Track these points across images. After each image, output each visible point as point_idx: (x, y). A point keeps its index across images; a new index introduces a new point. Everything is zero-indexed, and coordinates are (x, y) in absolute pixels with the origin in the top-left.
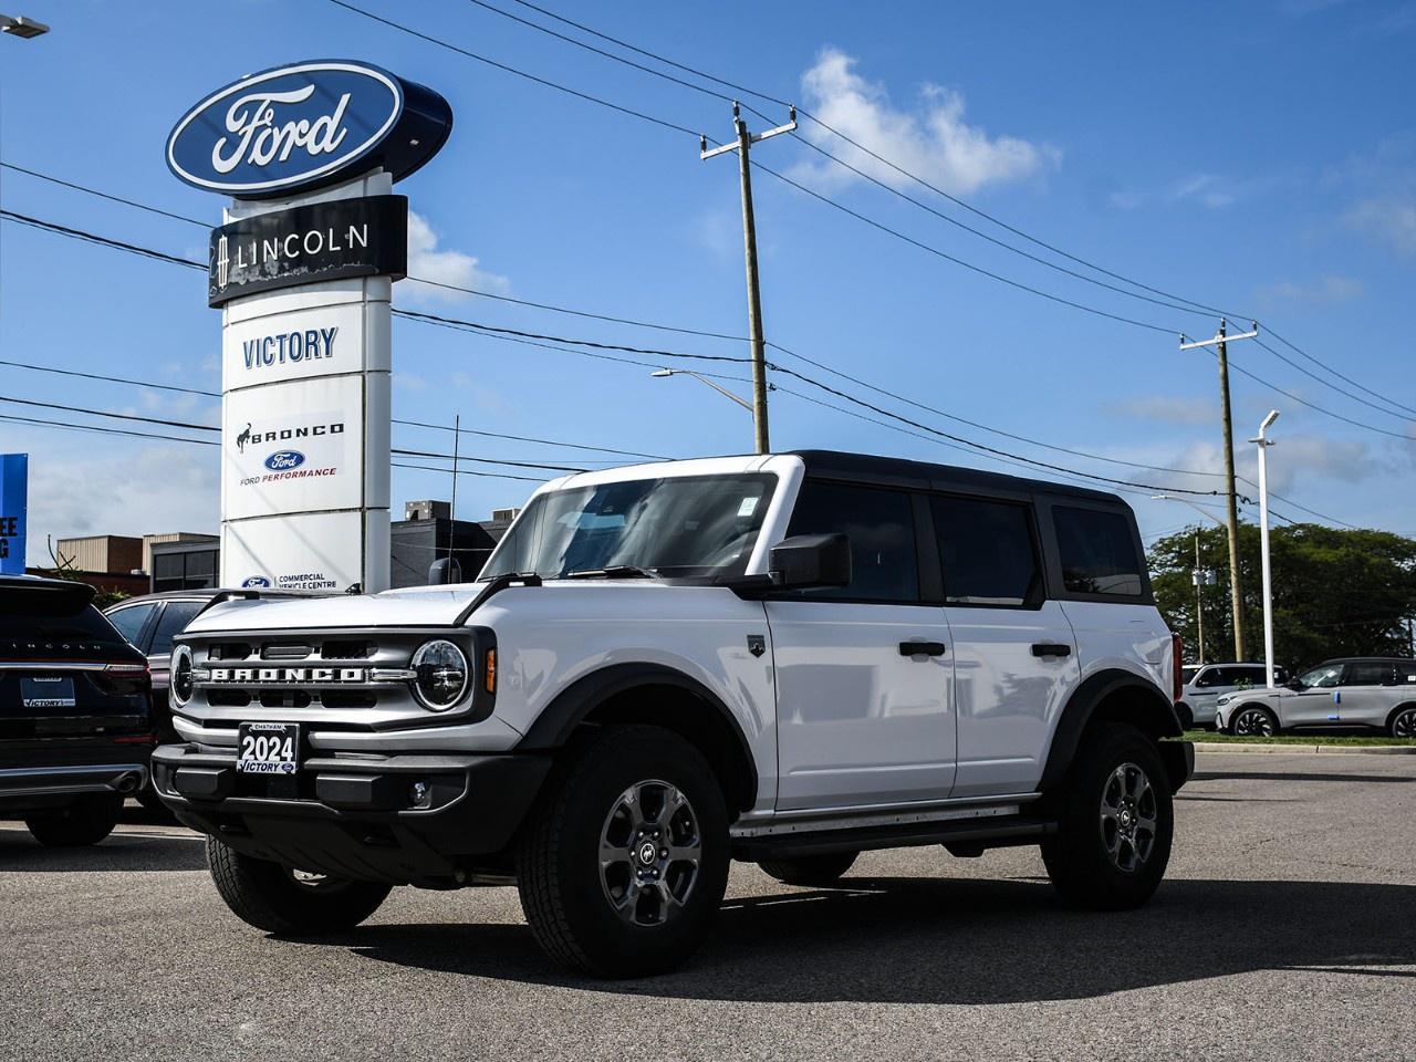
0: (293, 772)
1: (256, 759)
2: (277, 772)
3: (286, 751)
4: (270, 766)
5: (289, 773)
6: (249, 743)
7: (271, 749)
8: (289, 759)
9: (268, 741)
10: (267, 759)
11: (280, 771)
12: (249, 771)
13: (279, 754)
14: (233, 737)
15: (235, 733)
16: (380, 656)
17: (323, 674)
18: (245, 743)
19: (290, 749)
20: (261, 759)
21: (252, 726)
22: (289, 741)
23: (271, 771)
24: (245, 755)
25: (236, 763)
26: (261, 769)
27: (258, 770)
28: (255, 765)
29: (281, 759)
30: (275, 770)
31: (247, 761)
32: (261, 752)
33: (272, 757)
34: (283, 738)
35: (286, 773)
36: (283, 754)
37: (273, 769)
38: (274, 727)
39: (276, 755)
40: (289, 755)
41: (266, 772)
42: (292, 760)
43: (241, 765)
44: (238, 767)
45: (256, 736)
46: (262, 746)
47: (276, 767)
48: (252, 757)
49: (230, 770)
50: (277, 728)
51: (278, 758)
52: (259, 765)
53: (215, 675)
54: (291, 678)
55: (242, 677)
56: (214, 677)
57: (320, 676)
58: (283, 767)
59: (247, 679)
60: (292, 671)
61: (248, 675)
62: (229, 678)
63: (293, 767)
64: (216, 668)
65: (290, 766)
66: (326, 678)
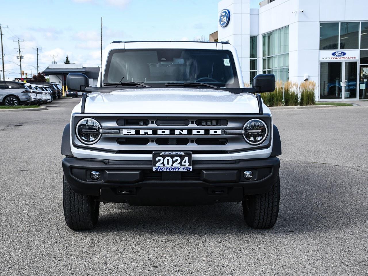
0: (191, 170)
1: (164, 166)
3: (185, 162)
4: (175, 169)
5: (189, 171)
6: (160, 160)
7: (173, 162)
8: (187, 166)
9: (172, 159)
10: (172, 165)
11: (181, 170)
12: (161, 171)
13: (180, 163)
14: (150, 157)
15: (151, 156)
16: (230, 125)
17: (199, 132)
18: (157, 159)
19: (187, 161)
20: (168, 166)
21: (161, 153)
22: (186, 159)
23: (175, 170)
24: (158, 165)
25: (152, 168)
26: (169, 170)
27: (166, 170)
28: (164, 168)
29: (182, 165)
30: (178, 170)
31: (159, 167)
32: (168, 163)
33: (176, 165)
34: (182, 157)
35: (186, 171)
36: (183, 163)
37: (177, 170)
38: (176, 153)
39: (178, 164)
40: (187, 164)
41: (172, 171)
42: (189, 166)
43: (156, 169)
44: (154, 170)
45: (164, 157)
46: (168, 161)
47: (178, 169)
48: (162, 165)
49: (143, 171)
50: (178, 153)
51: (179, 165)
52: (167, 168)
53: (125, 132)
54: (179, 134)
55: (145, 133)
56: (124, 133)
57: (197, 133)
58: (183, 169)
59: (149, 133)
60: (179, 131)
61: (150, 132)
62: (135, 133)
63: (190, 169)
64: (125, 129)
65: (188, 168)
66: (201, 133)
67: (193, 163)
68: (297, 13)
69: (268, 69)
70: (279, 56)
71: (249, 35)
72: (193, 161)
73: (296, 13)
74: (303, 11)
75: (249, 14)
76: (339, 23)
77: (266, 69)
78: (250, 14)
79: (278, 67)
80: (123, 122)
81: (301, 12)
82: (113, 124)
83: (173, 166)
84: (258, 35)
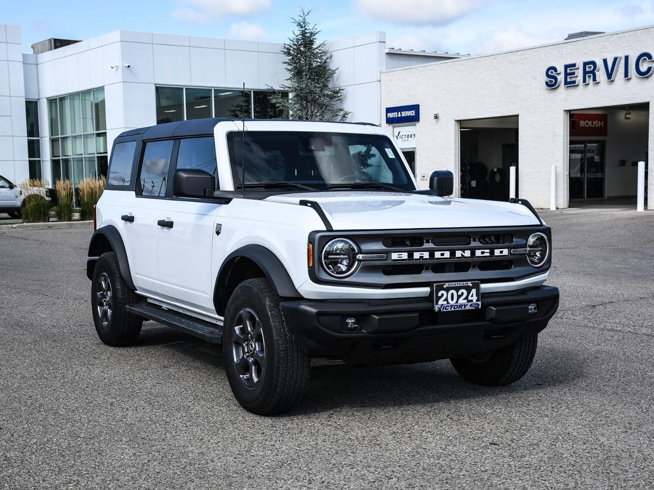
0: (480, 307)
1: (448, 303)
2: (466, 308)
3: (472, 296)
4: (461, 306)
5: (477, 308)
6: (442, 295)
7: (459, 297)
8: (474, 301)
9: (457, 293)
10: (457, 302)
11: (468, 307)
12: (444, 310)
13: (466, 298)
17: (483, 253)
18: (440, 294)
19: (475, 295)
20: (452, 303)
21: (445, 285)
22: (474, 291)
23: (461, 308)
24: (441, 302)
25: (433, 307)
26: (454, 308)
27: (451, 309)
28: (448, 306)
29: (469, 301)
30: (465, 308)
31: (442, 305)
32: (452, 299)
33: (461, 301)
34: (469, 290)
35: (474, 308)
36: (470, 298)
37: (463, 307)
38: (462, 284)
39: (464, 299)
40: (475, 298)
41: (457, 309)
42: (477, 301)
43: (439, 308)
44: (436, 309)
45: (447, 290)
46: (452, 294)
47: (465, 306)
48: (445, 302)
49: (422, 312)
50: (465, 284)
51: (466, 301)
52: (451, 306)
53: (395, 256)
54: (460, 256)
55: (420, 257)
56: (393, 258)
57: (482, 254)
58: (471, 305)
59: (424, 258)
60: (461, 252)
61: (426, 255)
62: (408, 258)
63: (479, 305)
64: (394, 252)
65: (477, 304)
66: (485, 255)
67: (482, 296)
68: (119, 68)
69: (62, 156)
70: (85, 136)
71: (24, 98)
72: (482, 294)
73: (117, 69)
74: (129, 67)
75: (22, 63)
76: (183, 88)
77: (59, 156)
78: (24, 64)
79: (85, 154)
80: (390, 241)
81: (125, 66)
82: (379, 246)
83: (459, 302)
84: (39, 99)
